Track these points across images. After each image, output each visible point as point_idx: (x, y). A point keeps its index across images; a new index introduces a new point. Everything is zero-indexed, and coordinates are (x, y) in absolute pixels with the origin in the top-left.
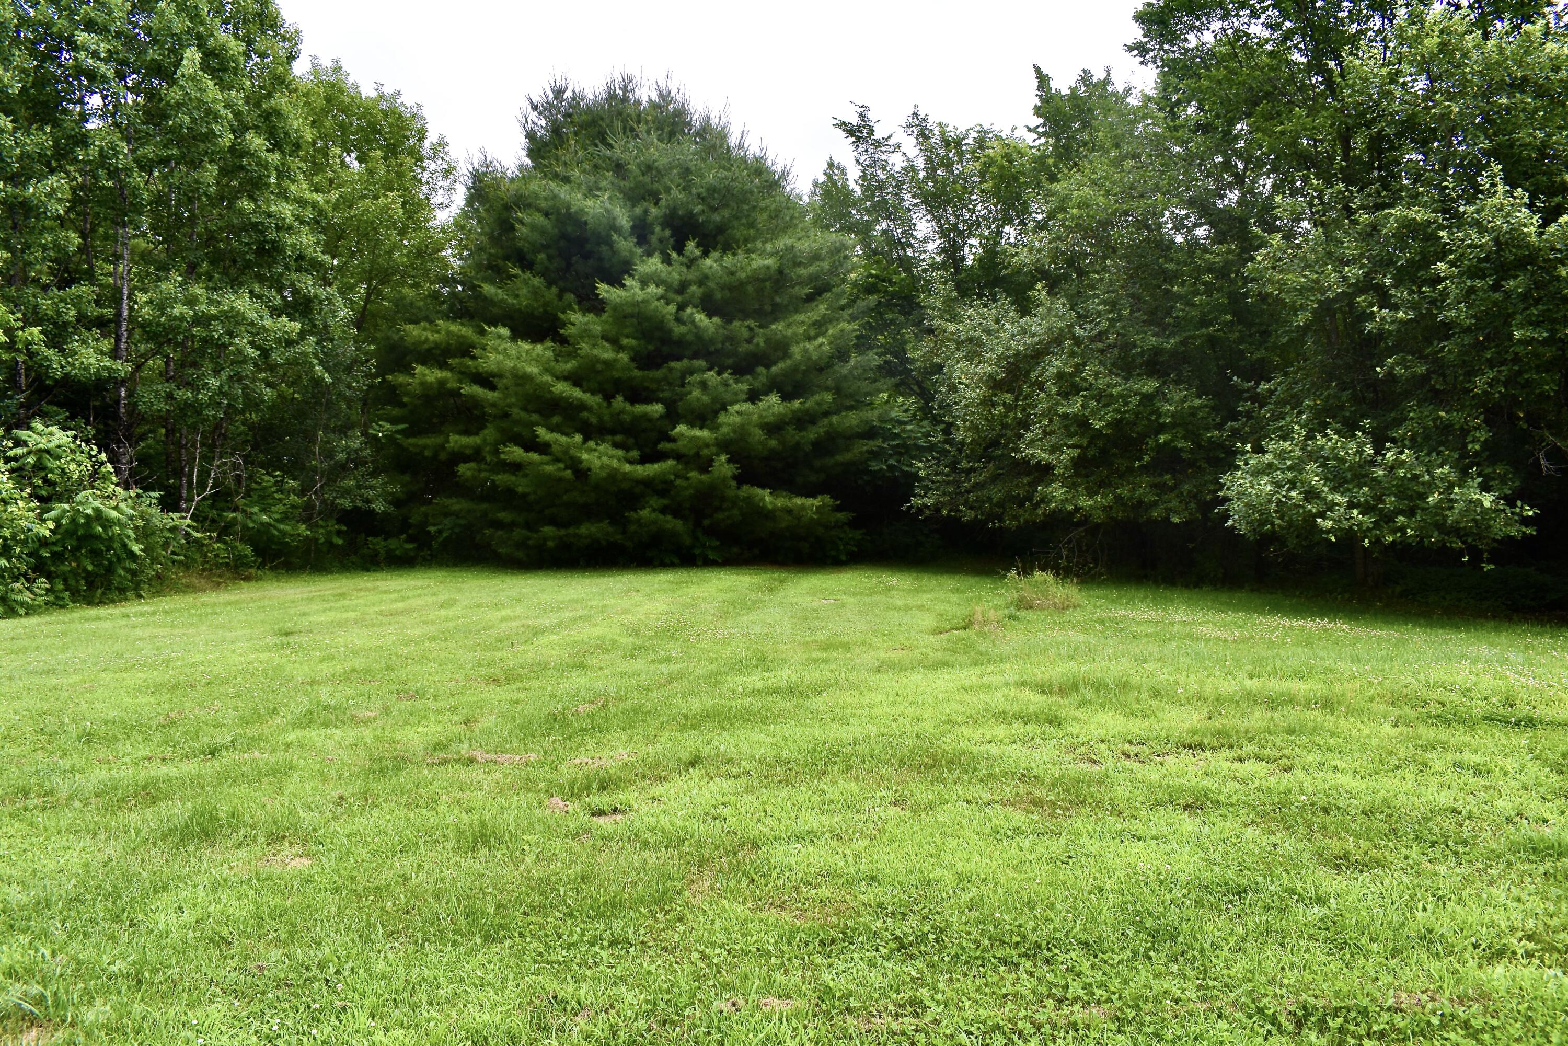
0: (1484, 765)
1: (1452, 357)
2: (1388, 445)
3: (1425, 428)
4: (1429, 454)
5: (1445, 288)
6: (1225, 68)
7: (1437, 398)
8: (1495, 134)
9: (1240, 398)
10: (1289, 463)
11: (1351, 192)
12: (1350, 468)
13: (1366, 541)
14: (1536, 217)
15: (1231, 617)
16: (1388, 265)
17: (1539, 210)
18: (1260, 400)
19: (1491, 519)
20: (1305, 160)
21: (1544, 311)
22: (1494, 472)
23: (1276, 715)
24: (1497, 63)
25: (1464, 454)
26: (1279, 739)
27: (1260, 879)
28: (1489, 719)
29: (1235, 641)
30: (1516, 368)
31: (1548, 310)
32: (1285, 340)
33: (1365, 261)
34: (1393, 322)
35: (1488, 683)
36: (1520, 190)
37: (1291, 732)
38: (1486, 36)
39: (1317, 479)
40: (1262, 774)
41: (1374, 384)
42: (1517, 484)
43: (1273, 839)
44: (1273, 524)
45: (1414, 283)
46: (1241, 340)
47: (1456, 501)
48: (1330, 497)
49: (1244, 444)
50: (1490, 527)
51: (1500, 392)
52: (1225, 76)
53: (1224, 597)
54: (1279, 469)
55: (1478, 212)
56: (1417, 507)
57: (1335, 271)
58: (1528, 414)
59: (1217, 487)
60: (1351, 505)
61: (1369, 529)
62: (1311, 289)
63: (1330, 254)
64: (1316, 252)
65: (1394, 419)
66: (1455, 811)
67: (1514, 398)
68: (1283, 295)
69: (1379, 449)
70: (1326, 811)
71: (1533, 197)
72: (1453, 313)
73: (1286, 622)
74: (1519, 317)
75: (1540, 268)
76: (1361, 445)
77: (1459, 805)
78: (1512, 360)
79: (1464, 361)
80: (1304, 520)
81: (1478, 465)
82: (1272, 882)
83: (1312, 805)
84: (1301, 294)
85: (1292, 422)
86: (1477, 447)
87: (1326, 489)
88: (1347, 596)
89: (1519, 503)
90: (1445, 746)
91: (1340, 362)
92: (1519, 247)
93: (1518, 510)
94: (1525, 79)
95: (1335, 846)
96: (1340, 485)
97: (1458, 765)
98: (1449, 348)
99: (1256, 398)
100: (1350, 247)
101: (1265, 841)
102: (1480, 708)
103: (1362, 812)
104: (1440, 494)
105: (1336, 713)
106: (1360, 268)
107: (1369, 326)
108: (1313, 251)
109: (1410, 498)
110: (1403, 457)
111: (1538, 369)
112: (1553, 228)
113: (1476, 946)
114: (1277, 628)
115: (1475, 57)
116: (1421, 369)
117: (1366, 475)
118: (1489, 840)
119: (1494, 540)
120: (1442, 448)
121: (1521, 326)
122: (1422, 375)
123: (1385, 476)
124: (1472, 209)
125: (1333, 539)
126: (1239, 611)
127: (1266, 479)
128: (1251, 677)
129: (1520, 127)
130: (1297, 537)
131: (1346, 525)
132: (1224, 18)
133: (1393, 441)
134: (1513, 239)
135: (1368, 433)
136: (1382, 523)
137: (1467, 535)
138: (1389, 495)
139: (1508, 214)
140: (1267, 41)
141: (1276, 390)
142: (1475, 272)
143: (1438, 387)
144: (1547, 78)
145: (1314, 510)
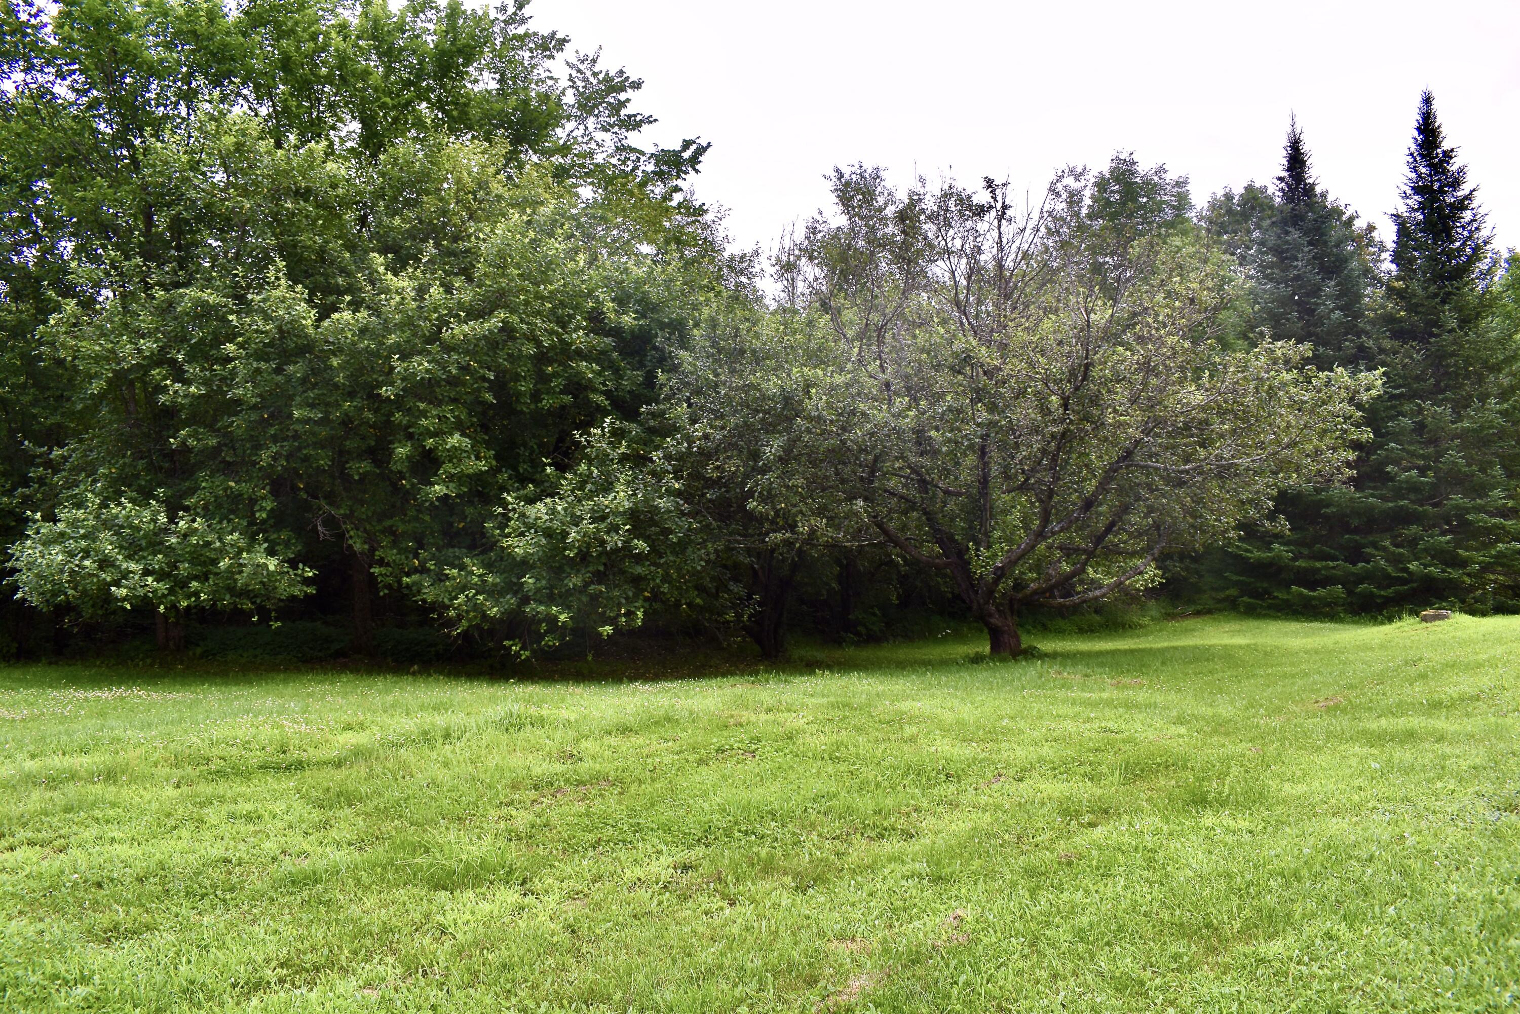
0: (256, 811)
1: (240, 432)
2: (181, 513)
3: (216, 497)
4: (220, 522)
5: (234, 368)
6: (26, 122)
7: (228, 469)
8: (281, 234)
9: (33, 464)
10: (82, 531)
11: (149, 268)
12: (145, 536)
13: (162, 607)
14: (314, 312)
15: (25, 694)
16: (182, 341)
17: (316, 306)
18: (54, 467)
19: (276, 580)
20: (106, 229)
21: (319, 395)
22: (279, 537)
23: (55, 794)
24: (284, 170)
25: (252, 523)
26: (55, 820)
27: (20, 973)
28: (264, 767)
29: (23, 720)
30: (296, 444)
31: (323, 394)
32: (80, 407)
33: (159, 335)
34: (185, 396)
35: (267, 733)
36: (300, 286)
37: (68, 810)
38: (278, 145)
39: (110, 547)
40: (35, 860)
41: (170, 455)
42: (299, 548)
43: (40, 926)
44: (65, 594)
45: (207, 360)
46: (35, 403)
47: (245, 565)
48: (124, 565)
49: (34, 511)
50: (276, 588)
51: (282, 466)
52: (24, 130)
53: (17, 674)
54: (72, 538)
55: (264, 300)
56: (210, 572)
57: (131, 342)
58: (307, 485)
59: (7, 557)
60: (146, 573)
61: (164, 596)
62: (107, 359)
63: (126, 325)
64: (112, 322)
65: (189, 488)
66: (227, 861)
67: (296, 471)
68: (77, 362)
69: (172, 519)
70: (99, 885)
71: (312, 294)
72: (241, 391)
73: (81, 694)
74: (298, 399)
75: (316, 357)
76: (156, 513)
77: (229, 855)
78: (293, 437)
79: (252, 436)
80: (99, 589)
81: (265, 531)
82: (34, 971)
83: (85, 882)
84: (97, 363)
85: (87, 490)
86: (264, 515)
87: (120, 557)
88: (149, 661)
89: (301, 565)
90: (222, 799)
91: (136, 431)
92: (298, 336)
93: (300, 572)
94: (308, 190)
95: (104, 920)
96: (135, 553)
97: (232, 816)
98: (238, 424)
99: (49, 464)
100: (145, 320)
101: (31, 931)
102: (255, 758)
103: (137, 879)
104: (230, 559)
105: (120, 782)
106: (155, 342)
107: (162, 398)
108: (109, 320)
109: (204, 564)
110: (196, 525)
111: (316, 445)
112: (326, 323)
113: (234, 986)
114: (70, 702)
115: (266, 162)
116: (213, 442)
117: (161, 543)
118: (256, 882)
119: (281, 600)
120: (232, 517)
121: (299, 406)
122: (213, 447)
123: (178, 543)
124: (259, 298)
125: (128, 607)
126: (32, 687)
127: (58, 548)
128: (33, 756)
129: (302, 231)
130: (93, 606)
131: (141, 592)
132: (27, 71)
133: (186, 509)
134: (294, 329)
135: (163, 502)
136: (177, 589)
137: (256, 596)
138: (182, 562)
139: (289, 307)
140: (71, 104)
141: (70, 456)
142: (261, 355)
143: (228, 459)
144: (326, 192)
145: (109, 579)
